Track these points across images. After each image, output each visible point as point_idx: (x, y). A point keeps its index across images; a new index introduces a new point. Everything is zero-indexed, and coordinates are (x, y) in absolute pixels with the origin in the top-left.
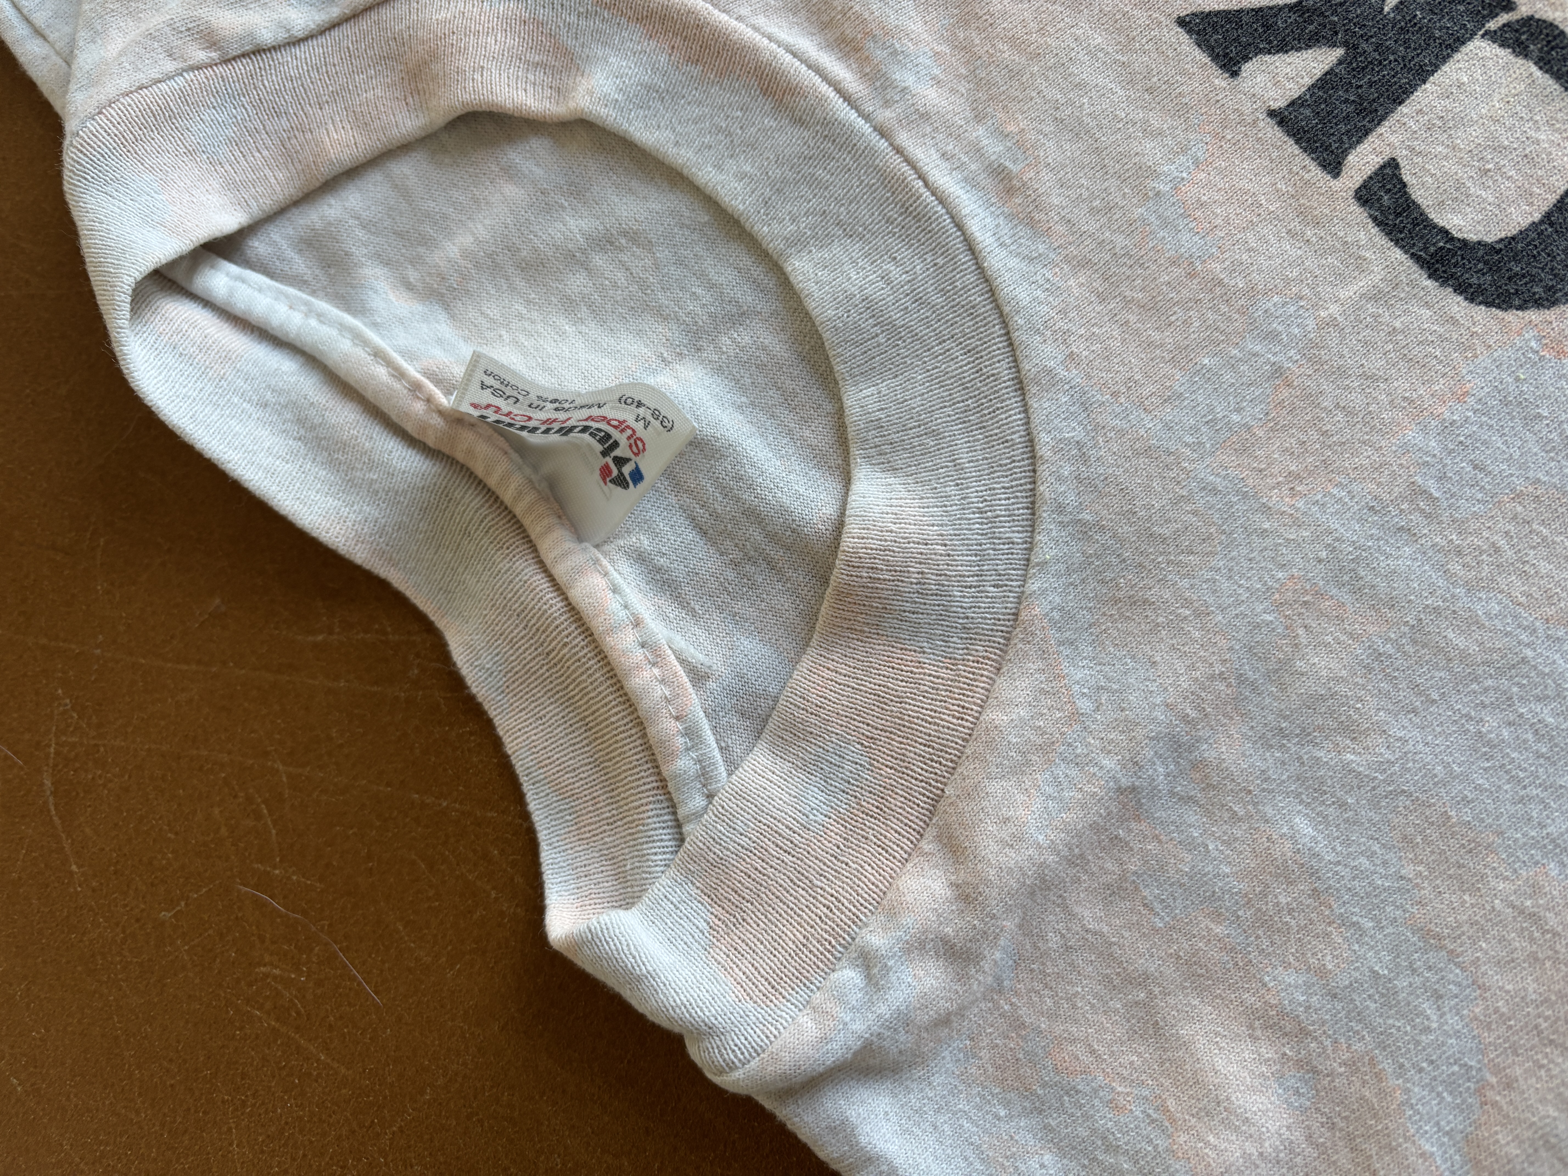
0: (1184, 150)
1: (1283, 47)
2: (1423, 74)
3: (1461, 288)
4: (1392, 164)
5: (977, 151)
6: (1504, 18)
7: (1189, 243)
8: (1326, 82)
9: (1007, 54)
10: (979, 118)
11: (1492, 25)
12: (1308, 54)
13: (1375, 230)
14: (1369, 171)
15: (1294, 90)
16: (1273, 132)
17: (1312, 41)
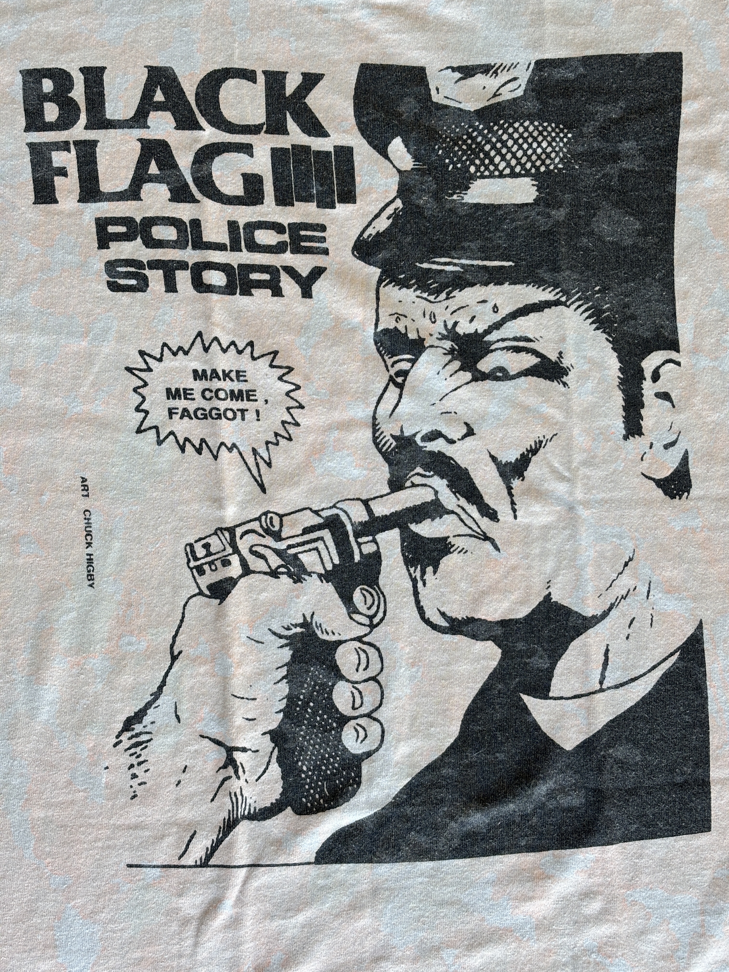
0: (296, 51)
1: (298, 87)
2: (268, 105)
3: (219, 70)
4: (255, 82)
5: (336, 12)
6: (264, 129)
7: (275, 33)
8: (283, 87)
9: (351, 37)
10: (343, 20)
11: (265, 126)
12: (293, 90)
13: (245, 67)
14: (258, 77)
15: (288, 81)
16: (283, 69)
17: (294, 93)
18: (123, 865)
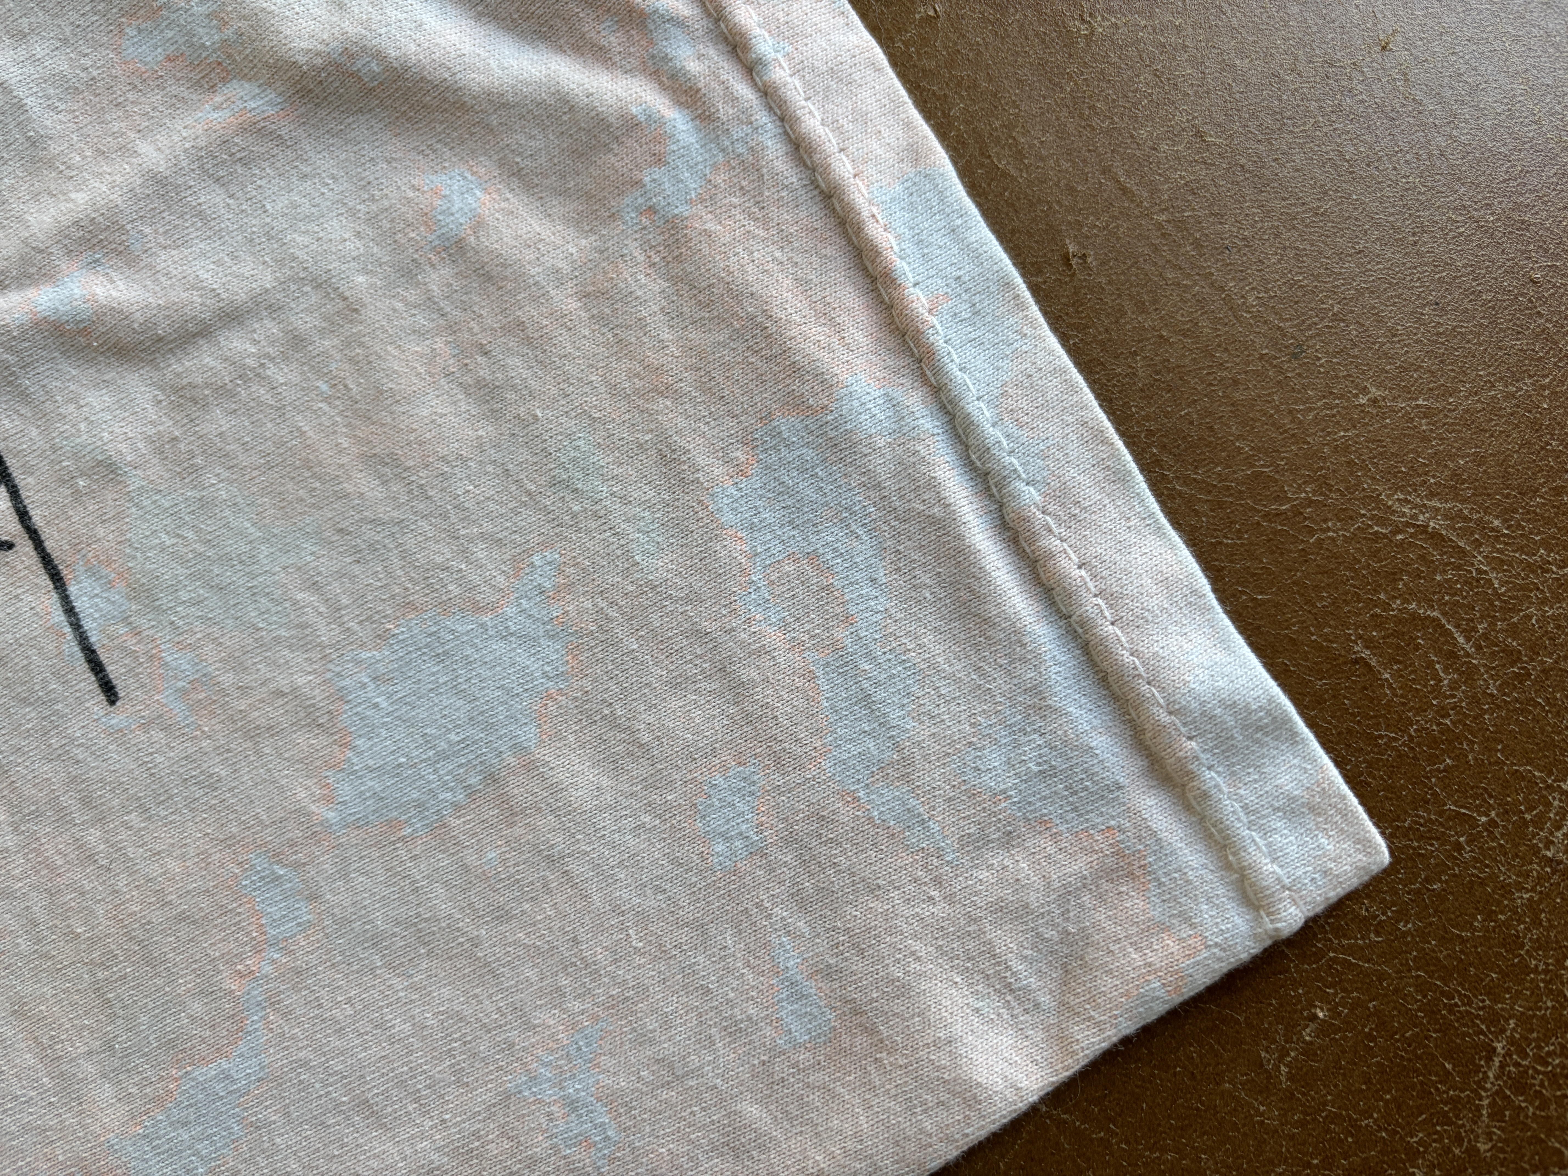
18: (118, 717)
